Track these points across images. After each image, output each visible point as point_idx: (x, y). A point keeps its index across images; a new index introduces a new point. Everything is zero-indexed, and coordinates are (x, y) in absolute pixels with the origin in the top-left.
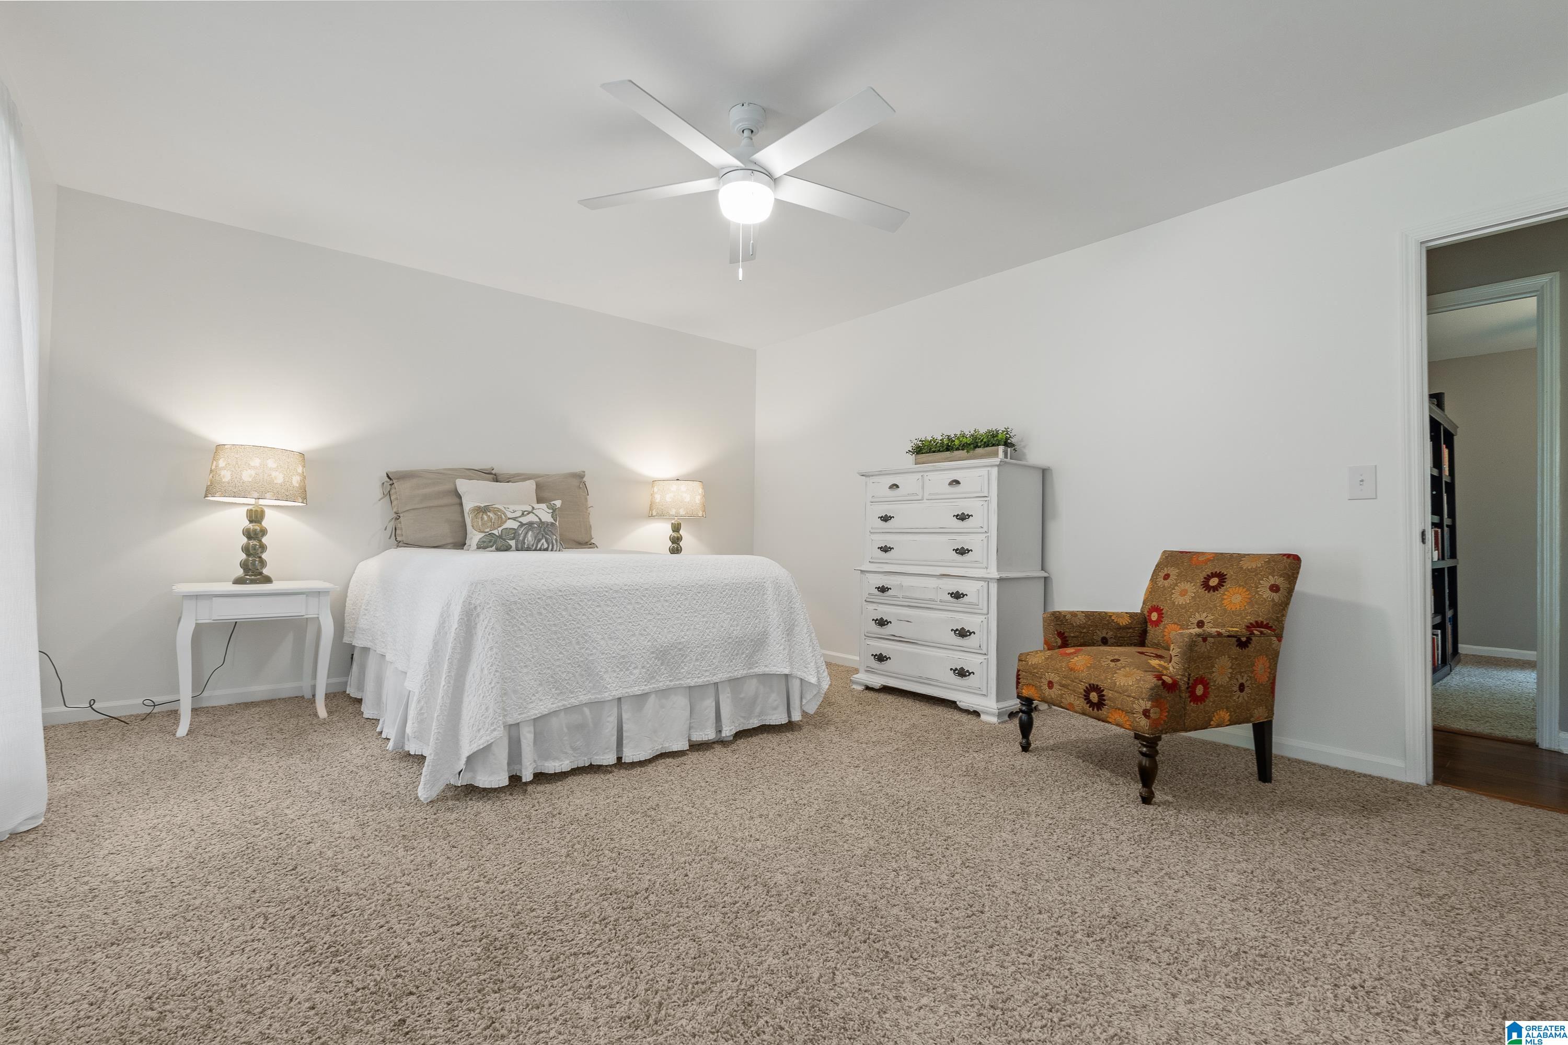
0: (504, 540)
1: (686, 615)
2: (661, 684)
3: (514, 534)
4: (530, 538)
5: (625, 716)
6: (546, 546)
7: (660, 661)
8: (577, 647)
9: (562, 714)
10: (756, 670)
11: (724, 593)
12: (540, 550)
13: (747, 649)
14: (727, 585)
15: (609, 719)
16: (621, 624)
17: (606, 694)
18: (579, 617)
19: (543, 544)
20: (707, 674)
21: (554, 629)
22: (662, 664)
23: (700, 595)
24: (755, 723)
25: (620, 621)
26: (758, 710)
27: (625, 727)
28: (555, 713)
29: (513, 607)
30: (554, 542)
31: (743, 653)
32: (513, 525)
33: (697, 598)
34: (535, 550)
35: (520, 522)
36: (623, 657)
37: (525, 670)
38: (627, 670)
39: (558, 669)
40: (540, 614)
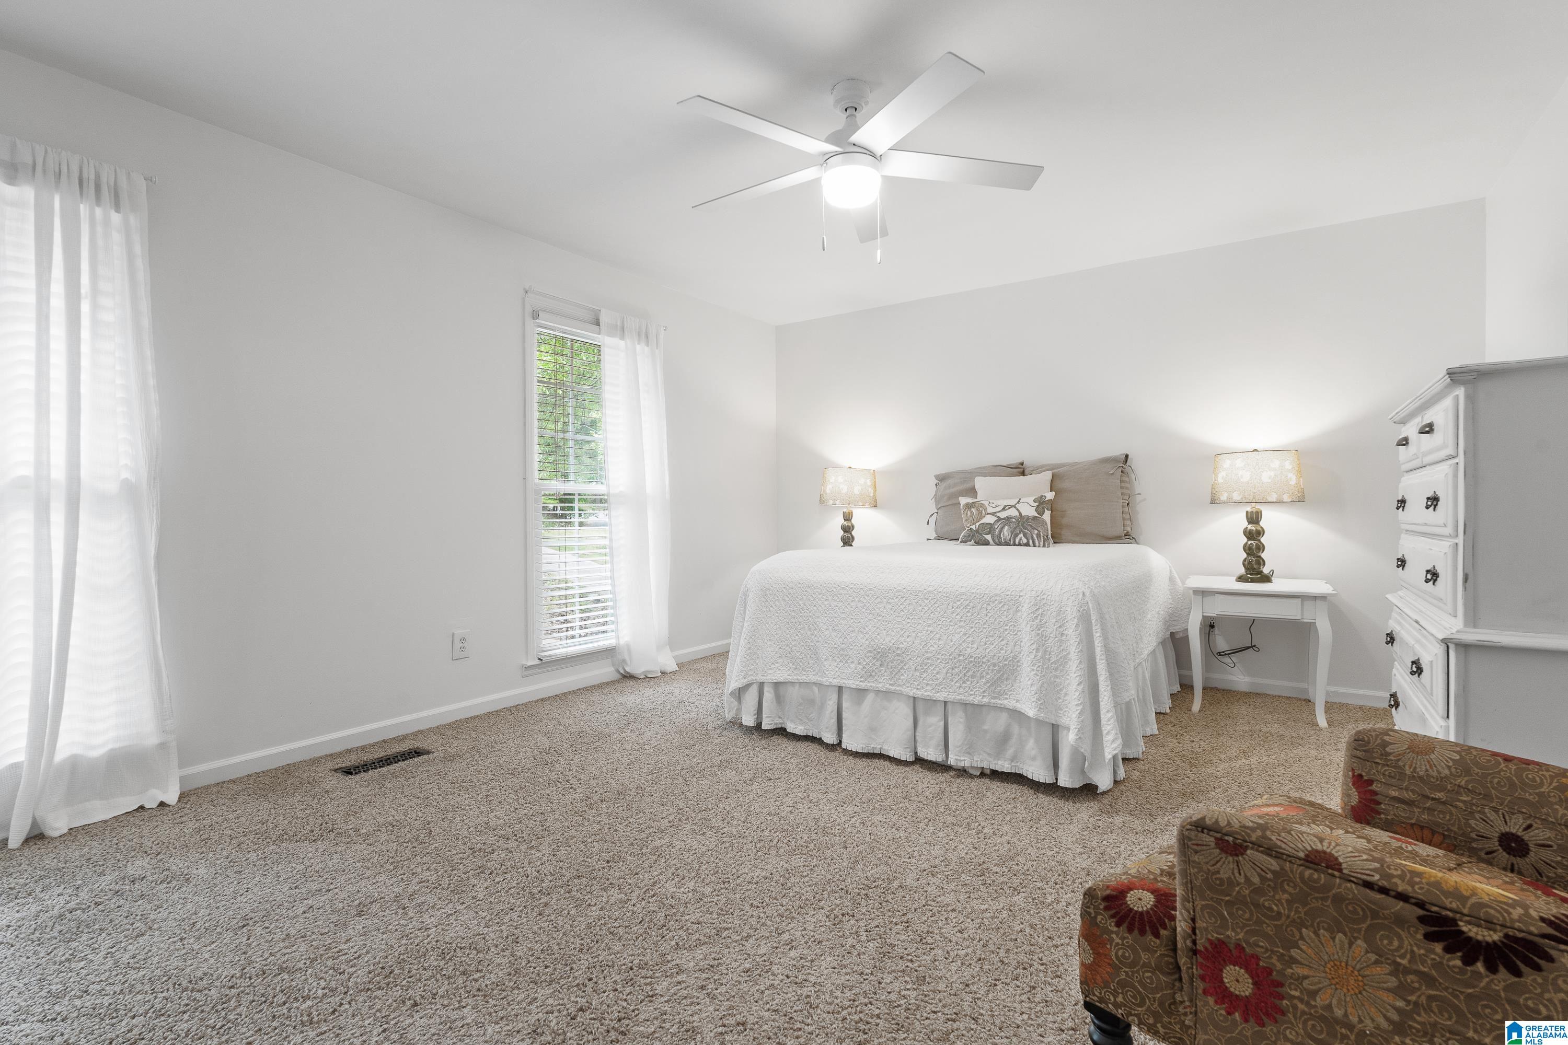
0: (981, 534)
1: (908, 621)
2: (880, 685)
3: (990, 528)
4: (1006, 533)
5: (845, 705)
6: (1025, 541)
7: (879, 662)
8: (809, 633)
9: (797, 686)
10: (1005, 702)
11: (958, 603)
12: (1020, 545)
13: (987, 673)
14: (962, 594)
15: (829, 702)
16: (844, 619)
17: (825, 679)
18: (811, 607)
19: (1021, 539)
20: (929, 688)
21: (793, 614)
22: (881, 665)
23: (926, 602)
24: (1004, 766)
25: (843, 616)
26: (1010, 752)
27: (844, 715)
28: (792, 683)
29: (767, 592)
30: (1035, 536)
31: (982, 677)
32: (989, 519)
33: (923, 604)
34: (1015, 545)
35: (998, 517)
36: (843, 649)
37: (769, 643)
38: (846, 662)
39: (794, 648)
40: (784, 600)
